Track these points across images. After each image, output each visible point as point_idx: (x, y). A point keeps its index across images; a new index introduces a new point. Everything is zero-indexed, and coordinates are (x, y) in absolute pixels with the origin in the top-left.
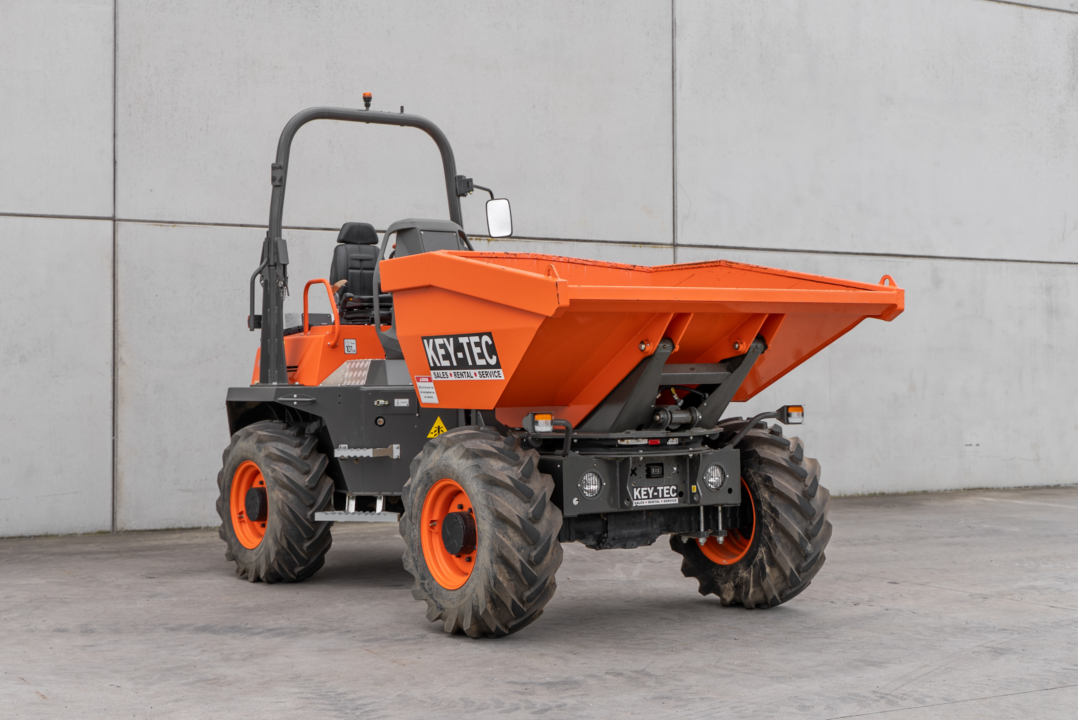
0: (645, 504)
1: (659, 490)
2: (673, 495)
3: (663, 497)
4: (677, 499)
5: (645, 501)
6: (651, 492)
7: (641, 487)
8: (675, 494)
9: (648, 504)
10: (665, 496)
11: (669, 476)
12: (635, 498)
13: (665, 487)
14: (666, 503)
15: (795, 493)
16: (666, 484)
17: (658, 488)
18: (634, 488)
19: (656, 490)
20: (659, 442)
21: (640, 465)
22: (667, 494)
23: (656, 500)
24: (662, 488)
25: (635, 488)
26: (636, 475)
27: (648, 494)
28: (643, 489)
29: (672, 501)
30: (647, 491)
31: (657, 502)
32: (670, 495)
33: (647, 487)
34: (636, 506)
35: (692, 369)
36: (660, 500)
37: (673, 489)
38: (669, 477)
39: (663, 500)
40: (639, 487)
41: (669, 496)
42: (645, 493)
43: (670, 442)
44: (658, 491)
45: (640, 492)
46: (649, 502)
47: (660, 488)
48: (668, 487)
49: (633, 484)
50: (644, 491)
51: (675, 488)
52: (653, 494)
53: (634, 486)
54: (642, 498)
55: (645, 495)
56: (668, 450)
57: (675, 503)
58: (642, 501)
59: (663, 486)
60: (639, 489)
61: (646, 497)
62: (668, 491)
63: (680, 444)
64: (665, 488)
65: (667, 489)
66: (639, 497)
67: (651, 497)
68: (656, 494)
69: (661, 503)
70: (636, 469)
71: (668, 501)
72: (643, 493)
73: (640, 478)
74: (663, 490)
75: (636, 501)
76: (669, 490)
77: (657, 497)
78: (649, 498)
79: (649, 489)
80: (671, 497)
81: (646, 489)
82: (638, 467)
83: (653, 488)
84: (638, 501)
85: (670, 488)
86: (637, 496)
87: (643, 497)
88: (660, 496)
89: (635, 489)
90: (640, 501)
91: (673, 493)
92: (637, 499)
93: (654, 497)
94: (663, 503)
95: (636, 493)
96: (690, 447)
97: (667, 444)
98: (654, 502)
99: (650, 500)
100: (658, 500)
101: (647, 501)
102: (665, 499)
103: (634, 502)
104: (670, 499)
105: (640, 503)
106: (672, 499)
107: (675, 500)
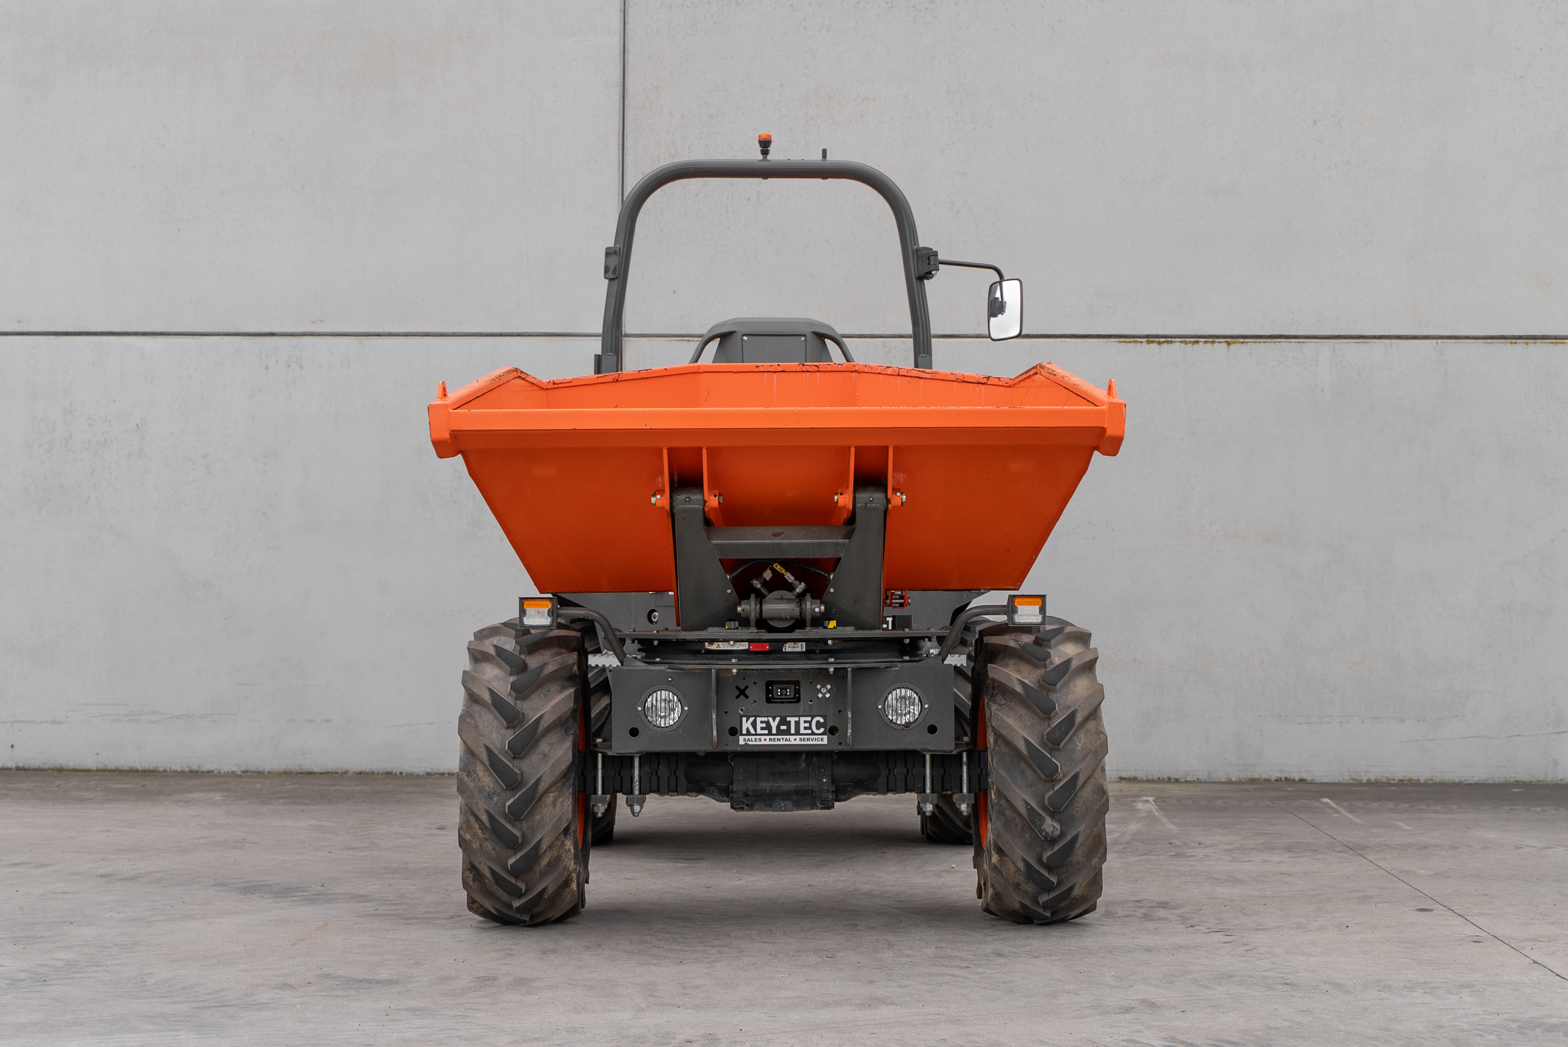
0: (763, 742)
1: (790, 722)
2: (816, 731)
3: (797, 733)
4: (825, 737)
5: (763, 738)
6: (774, 725)
7: (756, 717)
8: (822, 730)
9: (767, 742)
10: (802, 731)
11: (811, 701)
12: (744, 732)
13: (801, 718)
14: (803, 743)
15: (1023, 736)
16: (805, 714)
17: (788, 719)
18: (741, 717)
19: (783, 721)
20: (767, 647)
21: (755, 683)
22: (805, 728)
23: (785, 737)
24: (797, 719)
25: (744, 716)
26: (747, 697)
27: (768, 727)
28: (759, 720)
29: (816, 740)
30: (768, 723)
31: (786, 740)
32: (812, 731)
33: (768, 717)
34: (746, 744)
35: (776, 535)
36: (792, 738)
37: (818, 722)
38: (810, 703)
39: (798, 737)
40: (753, 716)
41: (809, 732)
42: (764, 725)
43: (788, 648)
44: (788, 724)
45: (754, 724)
46: (770, 740)
47: (793, 720)
48: (809, 719)
49: (740, 711)
50: (762, 722)
51: (822, 720)
52: (778, 727)
53: (742, 713)
54: (758, 733)
55: (762, 729)
56: (788, 659)
57: (821, 743)
58: (758, 737)
59: (799, 717)
60: (752, 719)
61: (766, 732)
62: (807, 725)
63: (808, 651)
64: (802, 719)
65: (805, 722)
66: (753, 732)
67: (774, 731)
68: (783, 727)
69: (793, 742)
70: (747, 687)
71: (808, 739)
72: (759, 725)
73: (755, 701)
74: (797, 724)
75: (747, 737)
76: (810, 722)
77: (787, 732)
78: (770, 734)
79: (771, 719)
80: (813, 734)
81: (765, 719)
82: (751, 685)
83: (778, 719)
84: (750, 737)
85: (812, 719)
86: (748, 729)
87: (759, 731)
88: (793, 731)
89: (744, 719)
90: (754, 737)
91: (818, 728)
92: (749, 733)
93: (780, 732)
94: (798, 742)
95: (746, 725)
96: (831, 657)
97: (784, 650)
98: (781, 740)
99: (772, 737)
100: (788, 737)
101: (768, 737)
102: (803, 737)
103: (741, 738)
104: (812, 737)
105: (754, 740)
106: (817, 737)
107: (822, 739)
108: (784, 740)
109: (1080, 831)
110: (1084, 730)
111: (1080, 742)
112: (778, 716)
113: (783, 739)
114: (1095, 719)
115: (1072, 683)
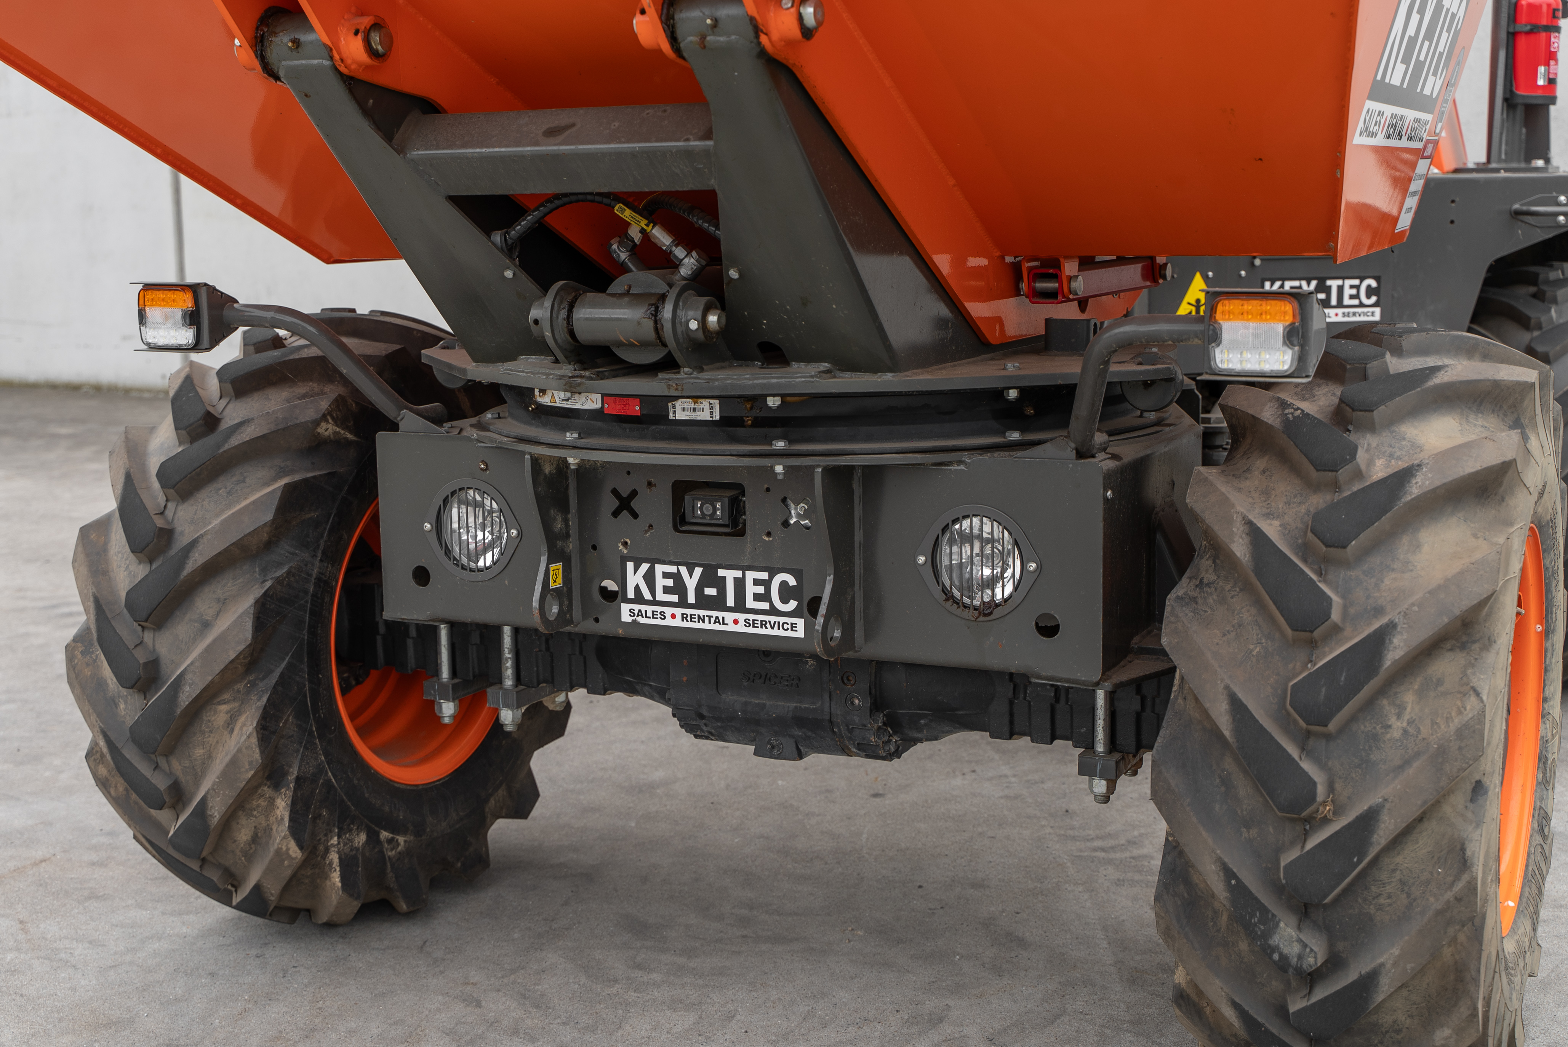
0: (669, 622)
1: (724, 579)
2: (780, 605)
3: (740, 606)
4: (801, 622)
5: (669, 611)
6: (691, 583)
7: (653, 562)
8: (792, 605)
9: (678, 623)
10: (750, 603)
11: (769, 534)
12: (631, 594)
13: (747, 573)
14: (751, 630)
16: (756, 564)
17: (721, 572)
18: (624, 559)
19: (710, 578)
20: (637, 408)
21: (650, 484)
22: (757, 597)
23: (714, 614)
24: (739, 574)
25: (630, 560)
26: (635, 516)
27: (679, 588)
28: (660, 569)
29: (781, 626)
30: (677, 577)
31: (717, 620)
32: (772, 605)
33: (678, 564)
34: (634, 621)
35: (552, 133)
36: (729, 617)
37: (784, 584)
38: (767, 539)
39: (741, 616)
40: (647, 561)
41: (765, 606)
42: (670, 582)
43: (681, 411)
44: (721, 583)
45: (650, 578)
46: (684, 617)
47: (730, 575)
48: (764, 576)
49: (621, 547)
50: (666, 575)
51: (792, 581)
52: (699, 590)
53: (625, 551)
54: (657, 599)
55: (667, 590)
56: (684, 438)
57: (789, 634)
58: (659, 609)
59: (744, 569)
60: (645, 567)
61: (674, 598)
62: (761, 590)
63: (726, 422)
64: (750, 576)
65: (756, 582)
66: (647, 596)
67: (691, 599)
68: (711, 591)
69: (732, 628)
70: (634, 493)
71: (763, 624)
72: (661, 582)
73: (650, 526)
74: (740, 584)
75: (637, 607)
76: (767, 584)
77: (718, 603)
78: (683, 603)
79: (683, 570)
80: (774, 611)
81: (672, 569)
82: (642, 489)
83: (698, 571)
84: (643, 608)
85: (771, 577)
86: (637, 588)
87: (660, 596)
88: (730, 601)
89: (630, 566)
90: (650, 609)
91: (784, 599)
92: (639, 599)
93: (703, 602)
94: (741, 628)
95: (635, 578)
96: (779, 438)
97: (671, 416)
98: (707, 619)
99: (689, 611)
100: (720, 614)
101: (678, 611)
102: (751, 617)
103: (625, 608)
104: (772, 619)
105: (649, 614)
106: (782, 620)
107: (793, 627)
108: (713, 620)
109: (1382, 965)
110: (1419, 680)
111: (1399, 716)
112: (699, 565)
113: (710, 617)
114: (1463, 647)
115: (1405, 539)
